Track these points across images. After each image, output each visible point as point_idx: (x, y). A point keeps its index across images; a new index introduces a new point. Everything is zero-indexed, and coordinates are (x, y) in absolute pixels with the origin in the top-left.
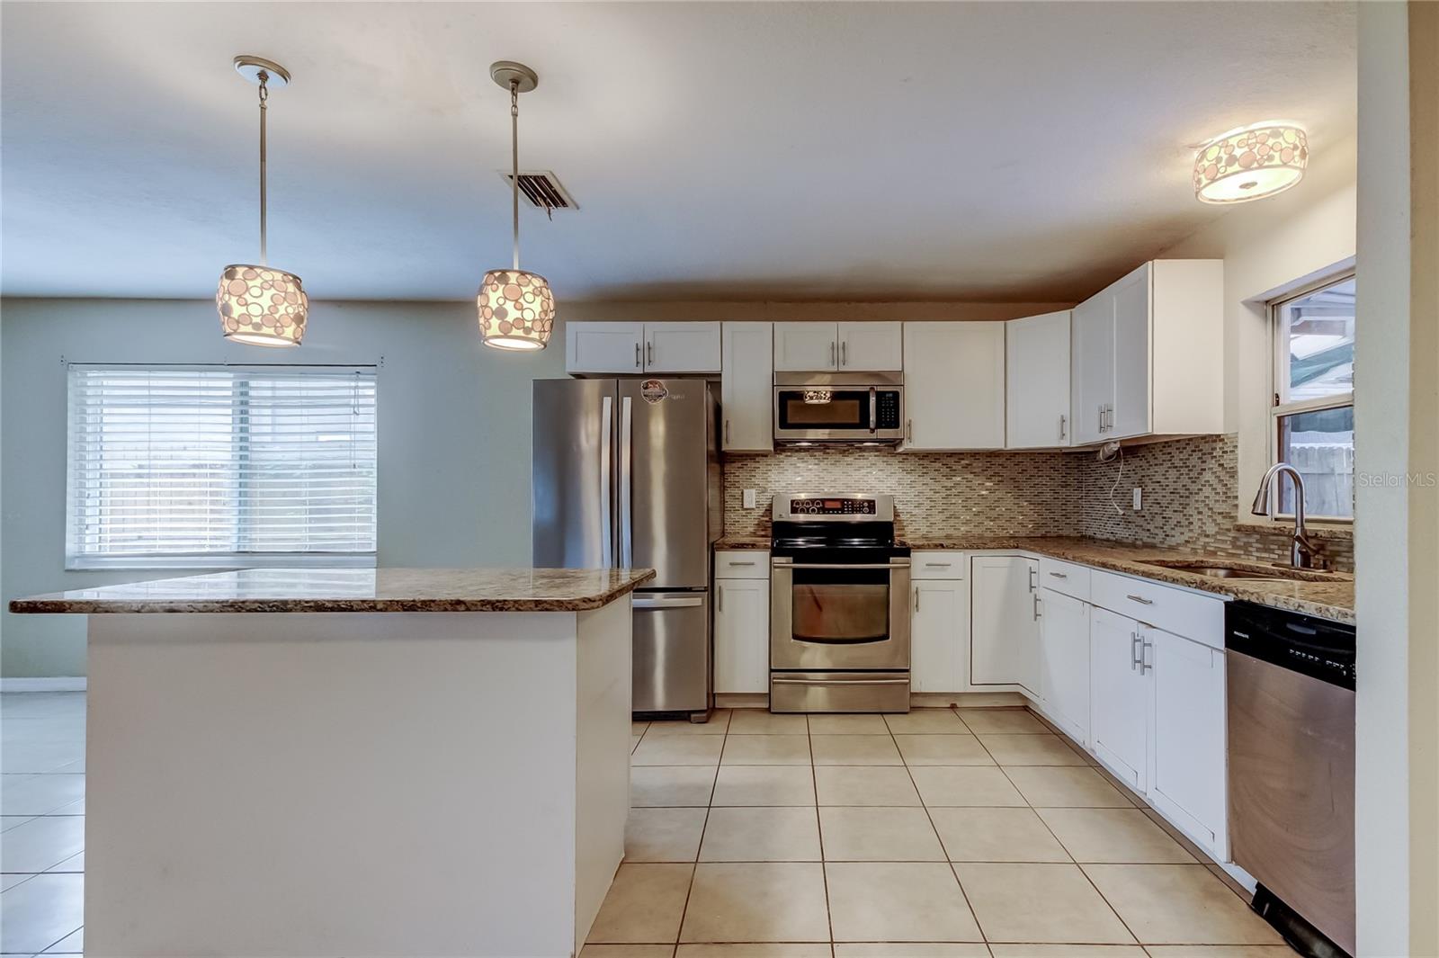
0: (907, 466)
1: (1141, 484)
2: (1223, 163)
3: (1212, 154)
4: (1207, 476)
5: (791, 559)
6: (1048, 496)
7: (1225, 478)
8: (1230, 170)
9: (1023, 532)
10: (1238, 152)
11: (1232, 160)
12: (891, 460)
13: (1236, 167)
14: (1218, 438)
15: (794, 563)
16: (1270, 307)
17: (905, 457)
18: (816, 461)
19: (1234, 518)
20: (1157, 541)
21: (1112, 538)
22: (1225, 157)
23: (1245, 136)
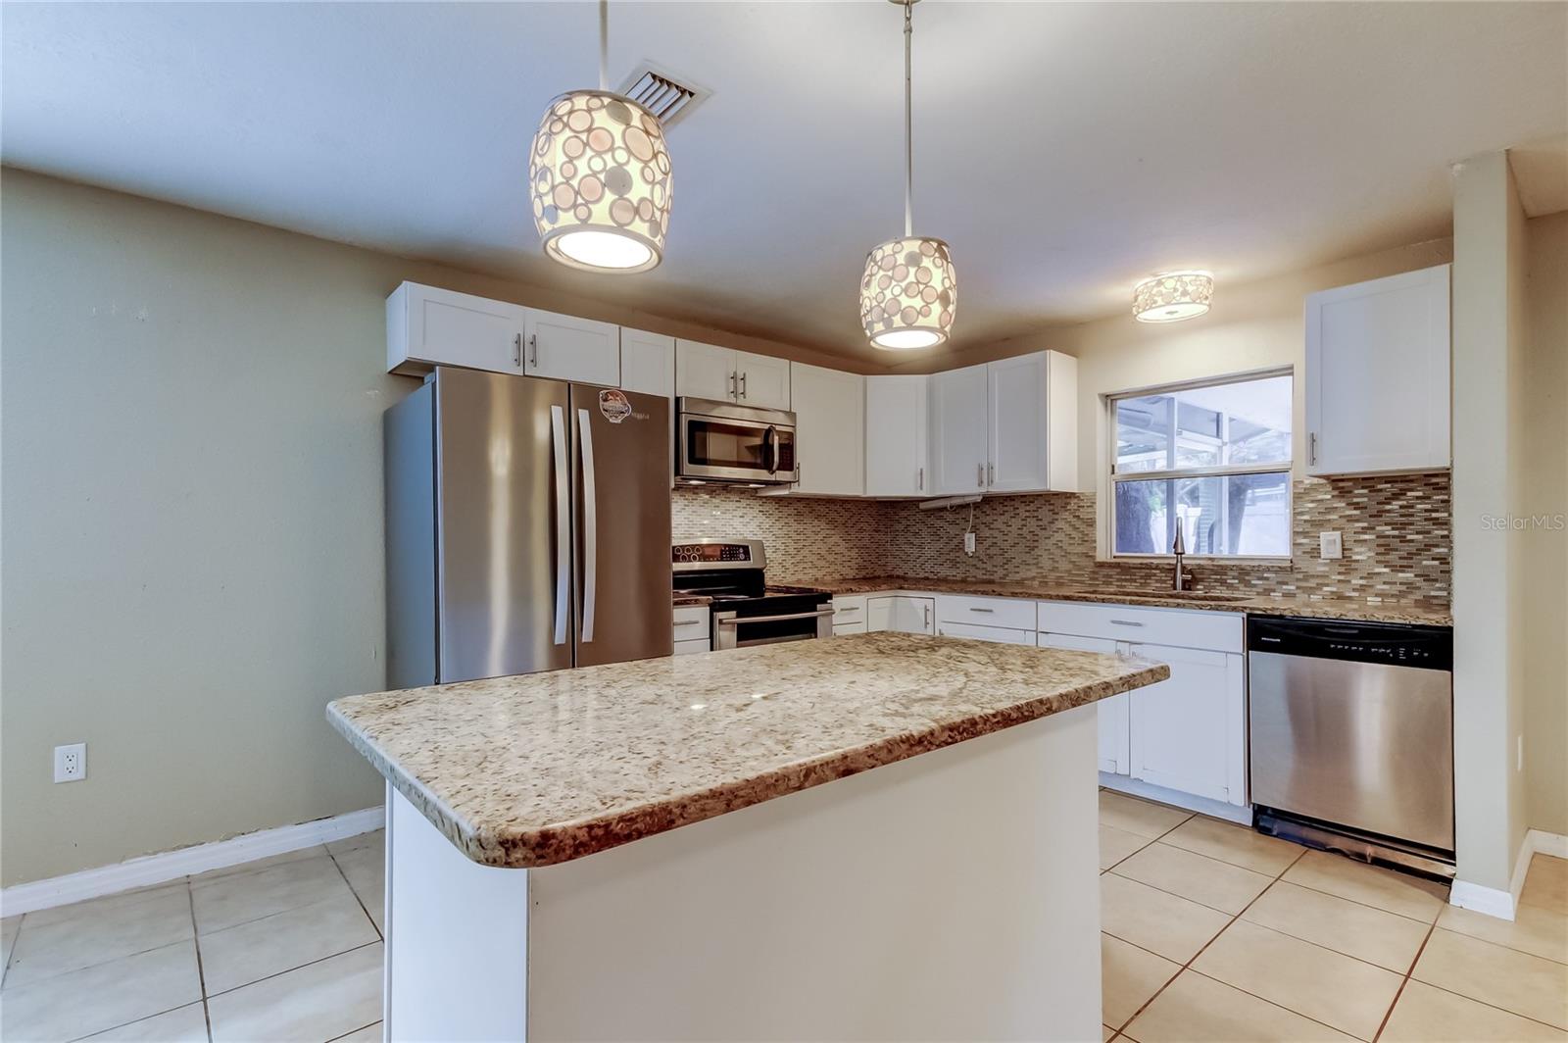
0: (766, 508)
1: (975, 530)
2: (1179, 293)
3: (1170, 284)
4: (1060, 524)
5: (733, 613)
6: (866, 541)
7: (1083, 527)
8: (1183, 300)
9: (851, 574)
10: (1190, 288)
11: (1185, 293)
12: (752, 502)
13: (1187, 299)
14: (1072, 495)
15: (738, 616)
16: (1110, 399)
17: (764, 500)
18: (686, 502)
19: (1093, 557)
20: (996, 577)
21: (931, 576)
22: (1181, 289)
23: (1194, 278)
